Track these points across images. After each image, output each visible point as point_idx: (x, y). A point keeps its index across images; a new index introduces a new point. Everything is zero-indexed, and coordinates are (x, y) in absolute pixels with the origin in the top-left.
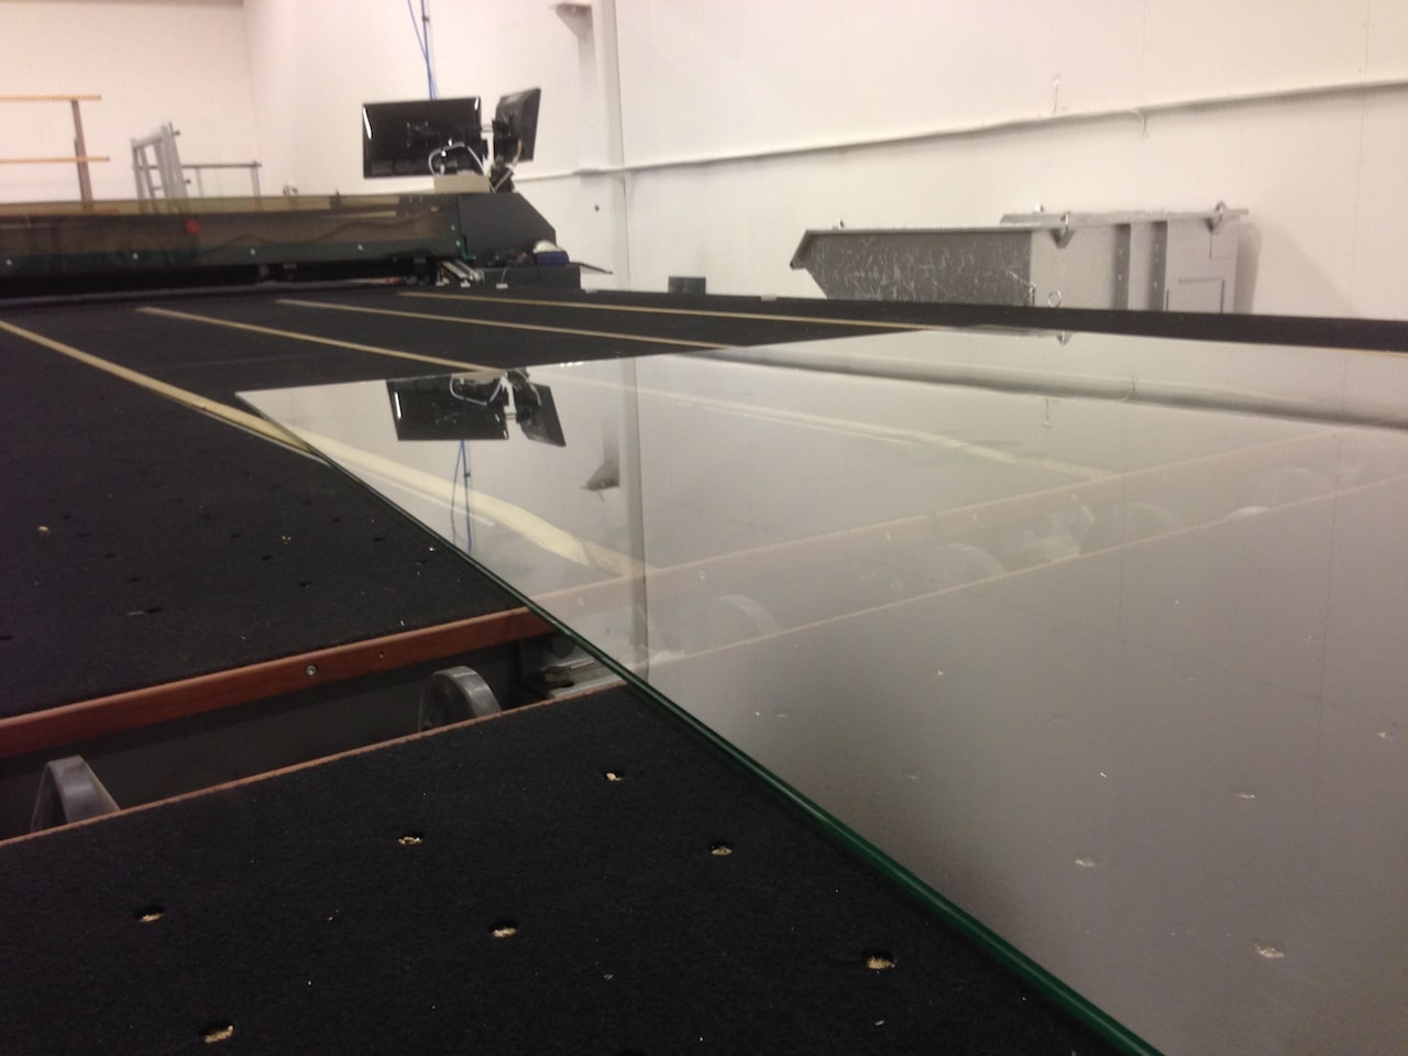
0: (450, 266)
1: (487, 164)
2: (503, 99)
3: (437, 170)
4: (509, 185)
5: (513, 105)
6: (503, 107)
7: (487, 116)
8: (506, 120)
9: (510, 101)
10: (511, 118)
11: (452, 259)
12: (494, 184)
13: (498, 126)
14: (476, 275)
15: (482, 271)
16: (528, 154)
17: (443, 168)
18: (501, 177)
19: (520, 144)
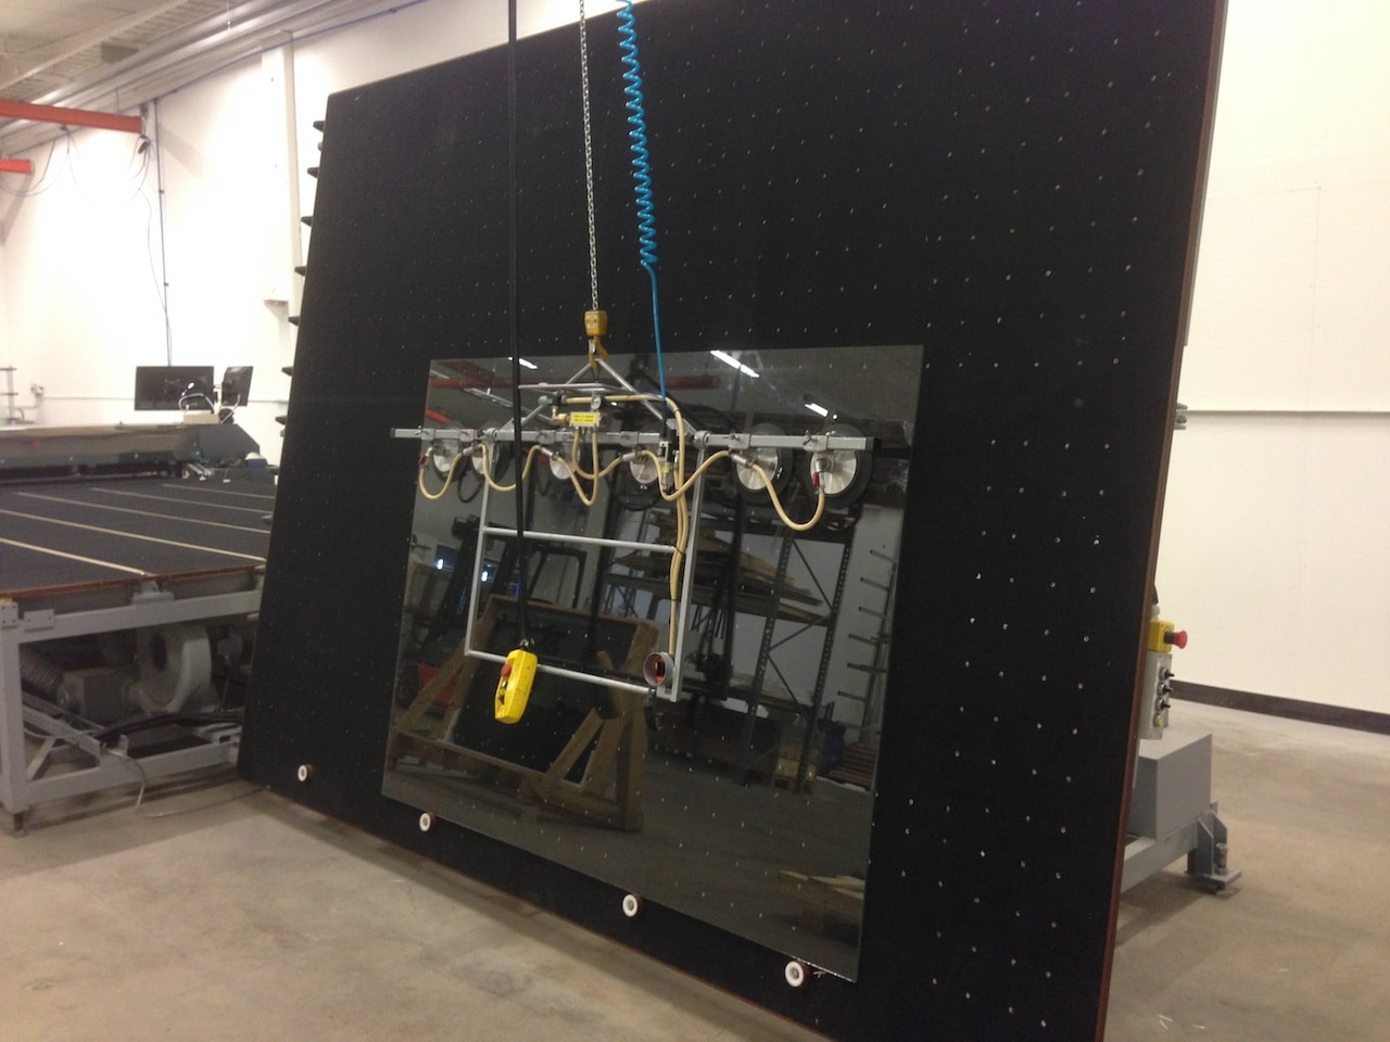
0: (191, 466)
1: (218, 407)
2: (229, 369)
3: (184, 408)
4: (231, 420)
5: (235, 374)
6: (229, 374)
7: (218, 380)
8: (230, 382)
9: (233, 370)
10: (234, 381)
11: (193, 462)
12: (222, 419)
13: (225, 385)
14: (209, 472)
15: (213, 469)
16: (244, 402)
17: (187, 407)
18: (226, 416)
19: (239, 397)
